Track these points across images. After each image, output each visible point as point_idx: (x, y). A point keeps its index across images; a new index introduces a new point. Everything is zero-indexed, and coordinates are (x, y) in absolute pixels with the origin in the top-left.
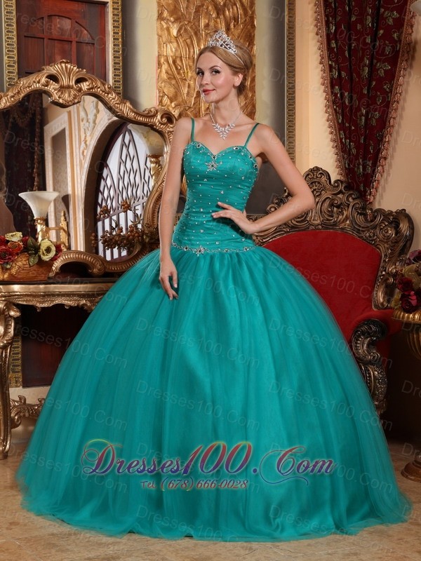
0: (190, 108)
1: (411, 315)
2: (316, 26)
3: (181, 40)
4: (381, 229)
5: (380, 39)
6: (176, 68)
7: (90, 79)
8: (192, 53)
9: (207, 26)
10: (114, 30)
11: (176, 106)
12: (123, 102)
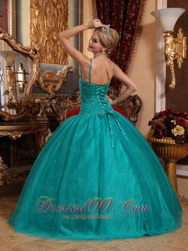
0: (43, 47)
1: (160, 140)
2: (93, 16)
3: (39, 17)
4: (127, 103)
5: (126, 24)
6: (38, 30)
7: (4, 32)
8: (44, 23)
9: (50, 12)
10: (12, 11)
11: (38, 46)
12: (17, 44)
